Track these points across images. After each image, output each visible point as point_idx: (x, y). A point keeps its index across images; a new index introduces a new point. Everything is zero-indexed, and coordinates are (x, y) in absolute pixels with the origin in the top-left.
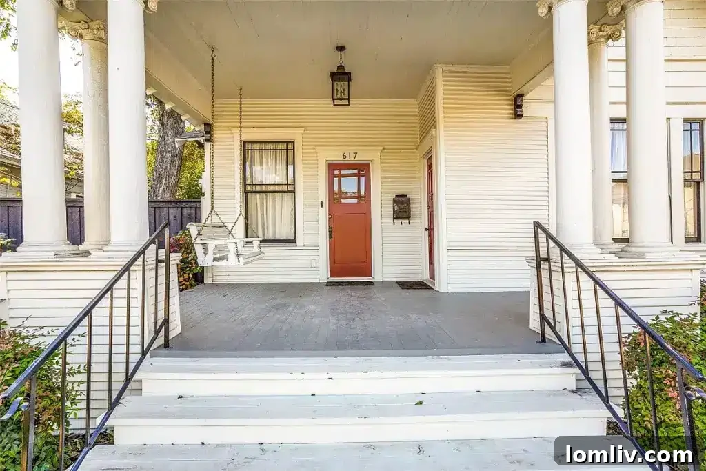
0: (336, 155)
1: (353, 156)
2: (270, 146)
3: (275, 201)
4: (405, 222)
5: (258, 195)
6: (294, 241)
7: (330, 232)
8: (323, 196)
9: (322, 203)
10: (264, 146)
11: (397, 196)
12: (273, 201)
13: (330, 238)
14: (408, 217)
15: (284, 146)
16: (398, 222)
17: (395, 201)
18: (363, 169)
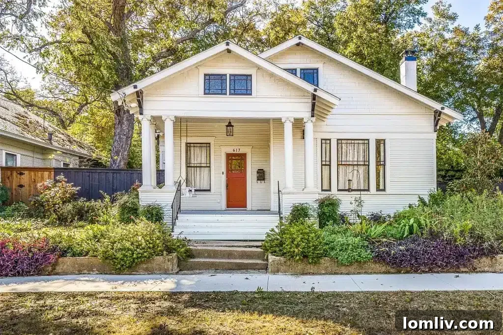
0: (230, 150)
1: (238, 150)
2: (199, 145)
3: (200, 171)
4: (263, 182)
5: (193, 168)
6: (209, 190)
7: (227, 186)
8: (224, 169)
9: (223, 172)
10: (196, 145)
11: (259, 170)
12: (200, 172)
13: (227, 189)
14: (264, 179)
15: (205, 145)
16: (259, 182)
17: (258, 172)
18: (243, 157)
